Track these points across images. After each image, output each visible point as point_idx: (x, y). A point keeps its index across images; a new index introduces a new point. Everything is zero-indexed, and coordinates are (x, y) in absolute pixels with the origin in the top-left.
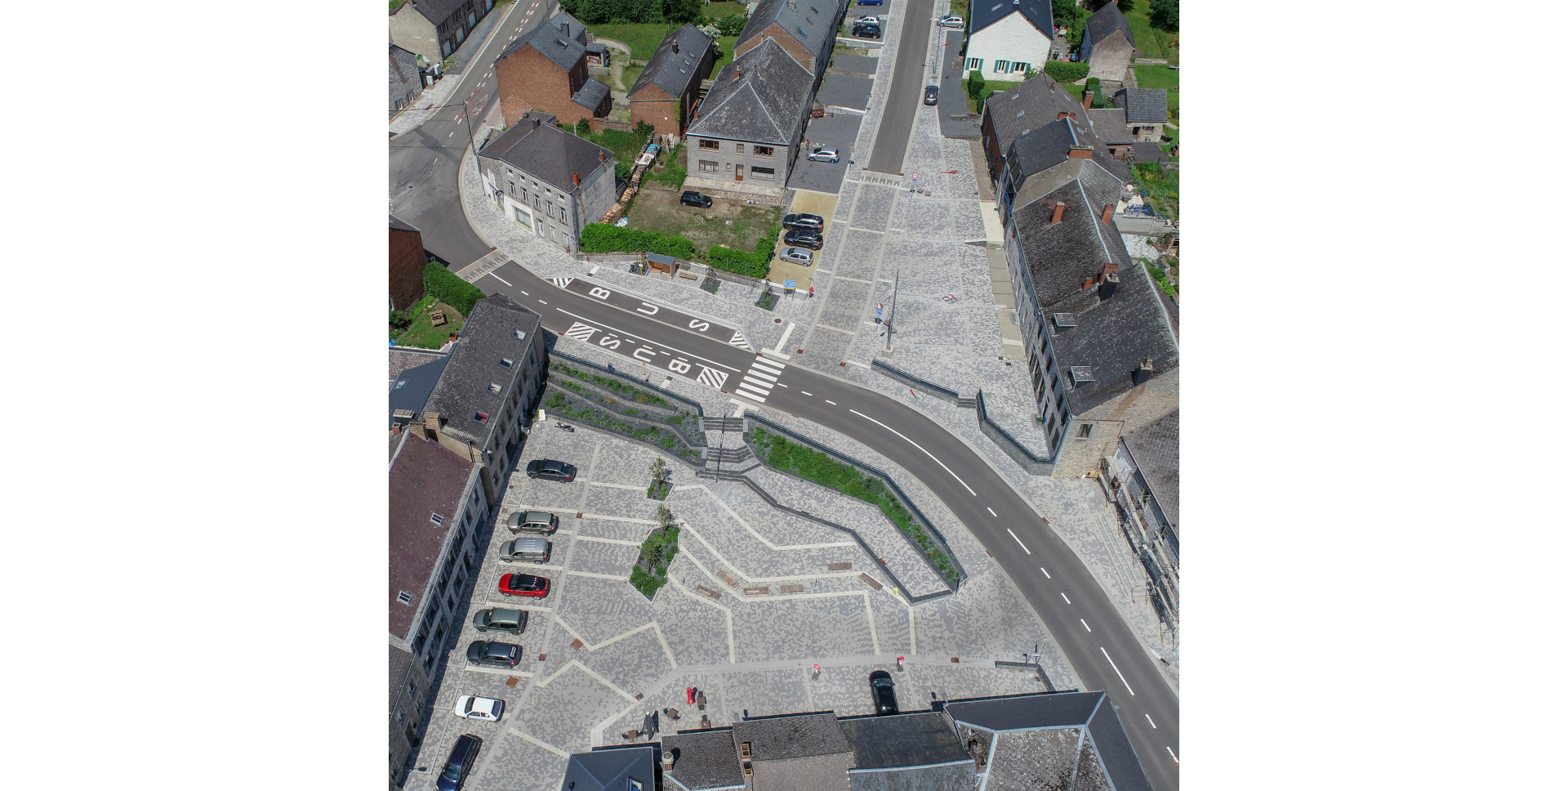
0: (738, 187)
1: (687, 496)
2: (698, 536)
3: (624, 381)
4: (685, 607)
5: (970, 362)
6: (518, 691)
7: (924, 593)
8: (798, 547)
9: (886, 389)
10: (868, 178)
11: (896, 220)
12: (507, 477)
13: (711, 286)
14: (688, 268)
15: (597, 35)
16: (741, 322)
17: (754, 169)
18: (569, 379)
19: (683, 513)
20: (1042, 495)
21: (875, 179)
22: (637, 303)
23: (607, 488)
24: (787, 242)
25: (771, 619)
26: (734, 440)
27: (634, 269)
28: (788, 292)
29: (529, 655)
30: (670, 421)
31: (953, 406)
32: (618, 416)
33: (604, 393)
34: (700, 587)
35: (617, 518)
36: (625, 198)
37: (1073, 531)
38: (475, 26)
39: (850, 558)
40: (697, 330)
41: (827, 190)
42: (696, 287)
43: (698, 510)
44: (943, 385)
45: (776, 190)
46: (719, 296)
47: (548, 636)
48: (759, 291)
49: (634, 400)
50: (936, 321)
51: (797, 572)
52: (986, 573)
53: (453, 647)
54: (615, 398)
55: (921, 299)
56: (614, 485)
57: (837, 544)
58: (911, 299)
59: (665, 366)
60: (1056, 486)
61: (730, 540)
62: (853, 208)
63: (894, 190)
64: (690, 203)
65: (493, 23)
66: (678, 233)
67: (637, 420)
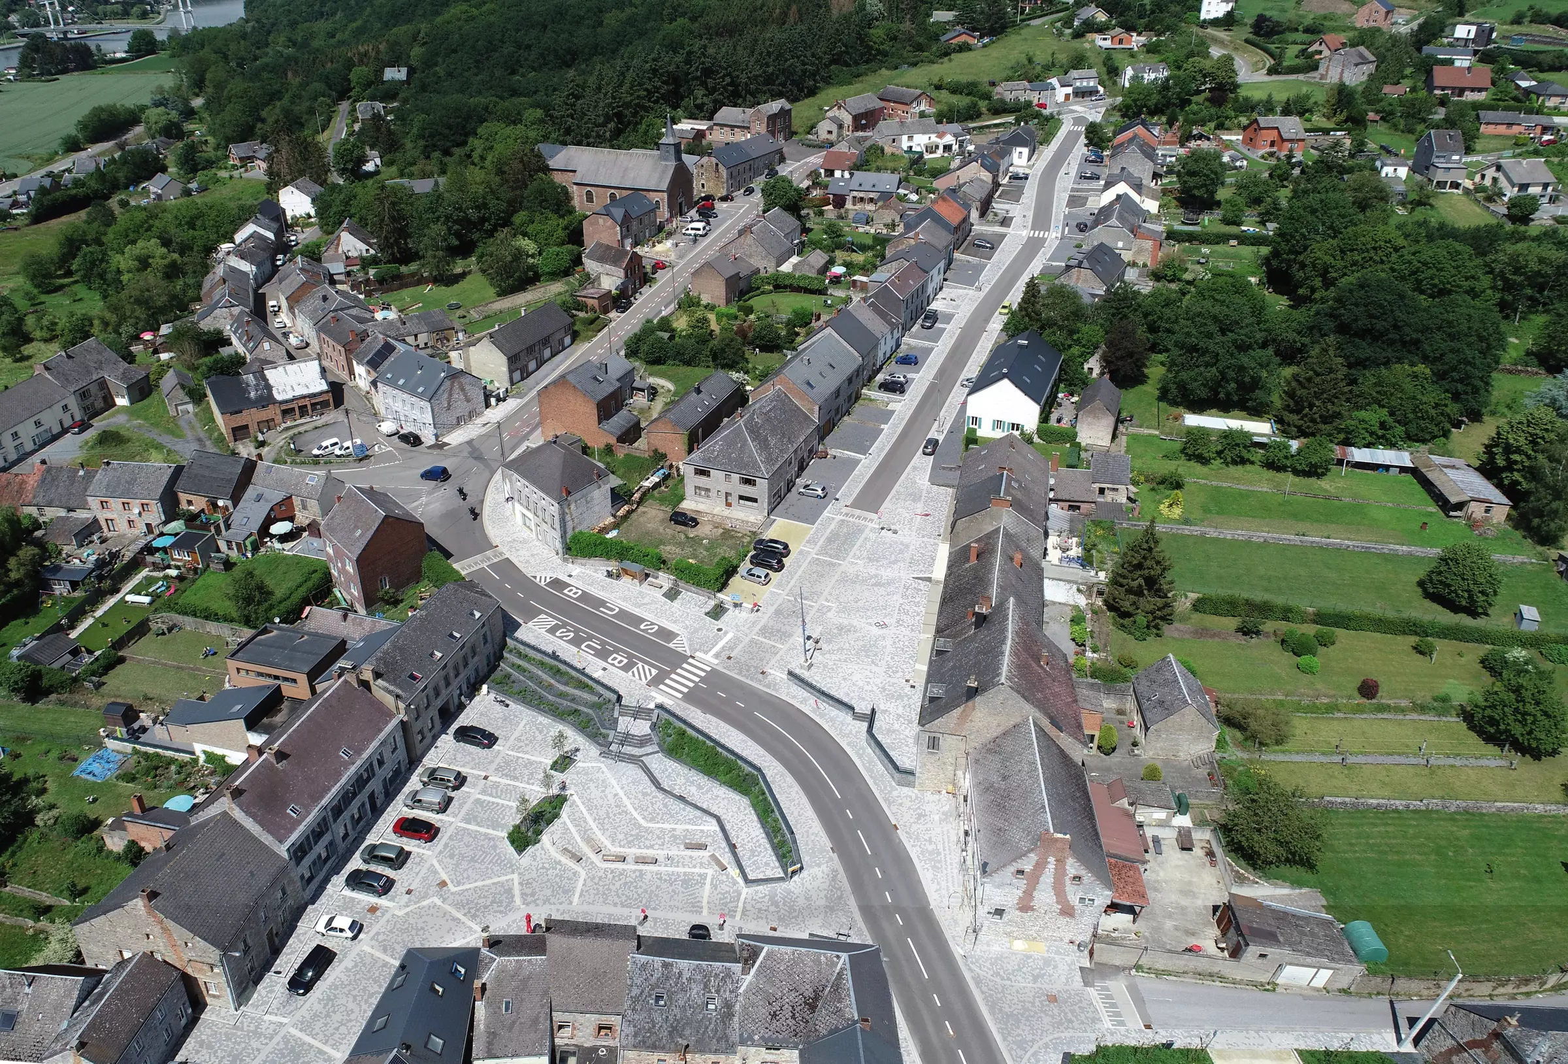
0: (726, 512)
1: (586, 772)
2: (582, 807)
3: (563, 667)
4: (547, 865)
5: (878, 681)
6: (377, 917)
7: (761, 876)
8: (666, 826)
9: (794, 697)
10: (847, 515)
11: (858, 553)
12: (435, 738)
13: (672, 595)
14: (657, 578)
15: (650, 375)
16: (687, 628)
17: (741, 498)
18: (520, 662)
19: (576, 785)
20: (901, 804)
21: (853, 516)
22: (602, 603)
23: (518, 758)
24: (752, 563)
25: (618, 885)
26: (642, 728)
27: (610, 574)
28: (736, 605)
29: (398, 889)
30: (593, 706)
31: (849, 718)
32: (550, 697)
33: (544, 676)
34: (566, 849)
35: (516, 784)
36: (620, 513)
37: (918, 838)
38: (549, 359)
39: (709, 841)
40: (645, 631)
41: (806, 521)
42: (658, 594)
43: (592, 785)
44: (845, 700)
45: (760, 517)
46: (677, 604)
47: (421, 874)
48: (712, 603)
49: (566, 684)
50: (861, 643)
51: (656, 847)
52: (824, 867)
53: (338, 873)
54: (552, 681)
55: (855, 623)
56: (526, 756)
57: (702, 827)
58: (846, 622)
59: (605, 659)
60: (917, 798)
61: (608, 813)
62: (823, 539)
63: (866, 526)
64: (677, 523)
65: (566, 358)
66: (657, 547)
67: (565, 703)
